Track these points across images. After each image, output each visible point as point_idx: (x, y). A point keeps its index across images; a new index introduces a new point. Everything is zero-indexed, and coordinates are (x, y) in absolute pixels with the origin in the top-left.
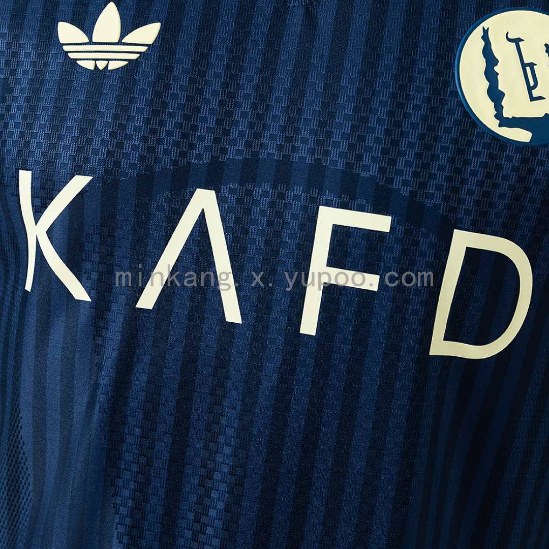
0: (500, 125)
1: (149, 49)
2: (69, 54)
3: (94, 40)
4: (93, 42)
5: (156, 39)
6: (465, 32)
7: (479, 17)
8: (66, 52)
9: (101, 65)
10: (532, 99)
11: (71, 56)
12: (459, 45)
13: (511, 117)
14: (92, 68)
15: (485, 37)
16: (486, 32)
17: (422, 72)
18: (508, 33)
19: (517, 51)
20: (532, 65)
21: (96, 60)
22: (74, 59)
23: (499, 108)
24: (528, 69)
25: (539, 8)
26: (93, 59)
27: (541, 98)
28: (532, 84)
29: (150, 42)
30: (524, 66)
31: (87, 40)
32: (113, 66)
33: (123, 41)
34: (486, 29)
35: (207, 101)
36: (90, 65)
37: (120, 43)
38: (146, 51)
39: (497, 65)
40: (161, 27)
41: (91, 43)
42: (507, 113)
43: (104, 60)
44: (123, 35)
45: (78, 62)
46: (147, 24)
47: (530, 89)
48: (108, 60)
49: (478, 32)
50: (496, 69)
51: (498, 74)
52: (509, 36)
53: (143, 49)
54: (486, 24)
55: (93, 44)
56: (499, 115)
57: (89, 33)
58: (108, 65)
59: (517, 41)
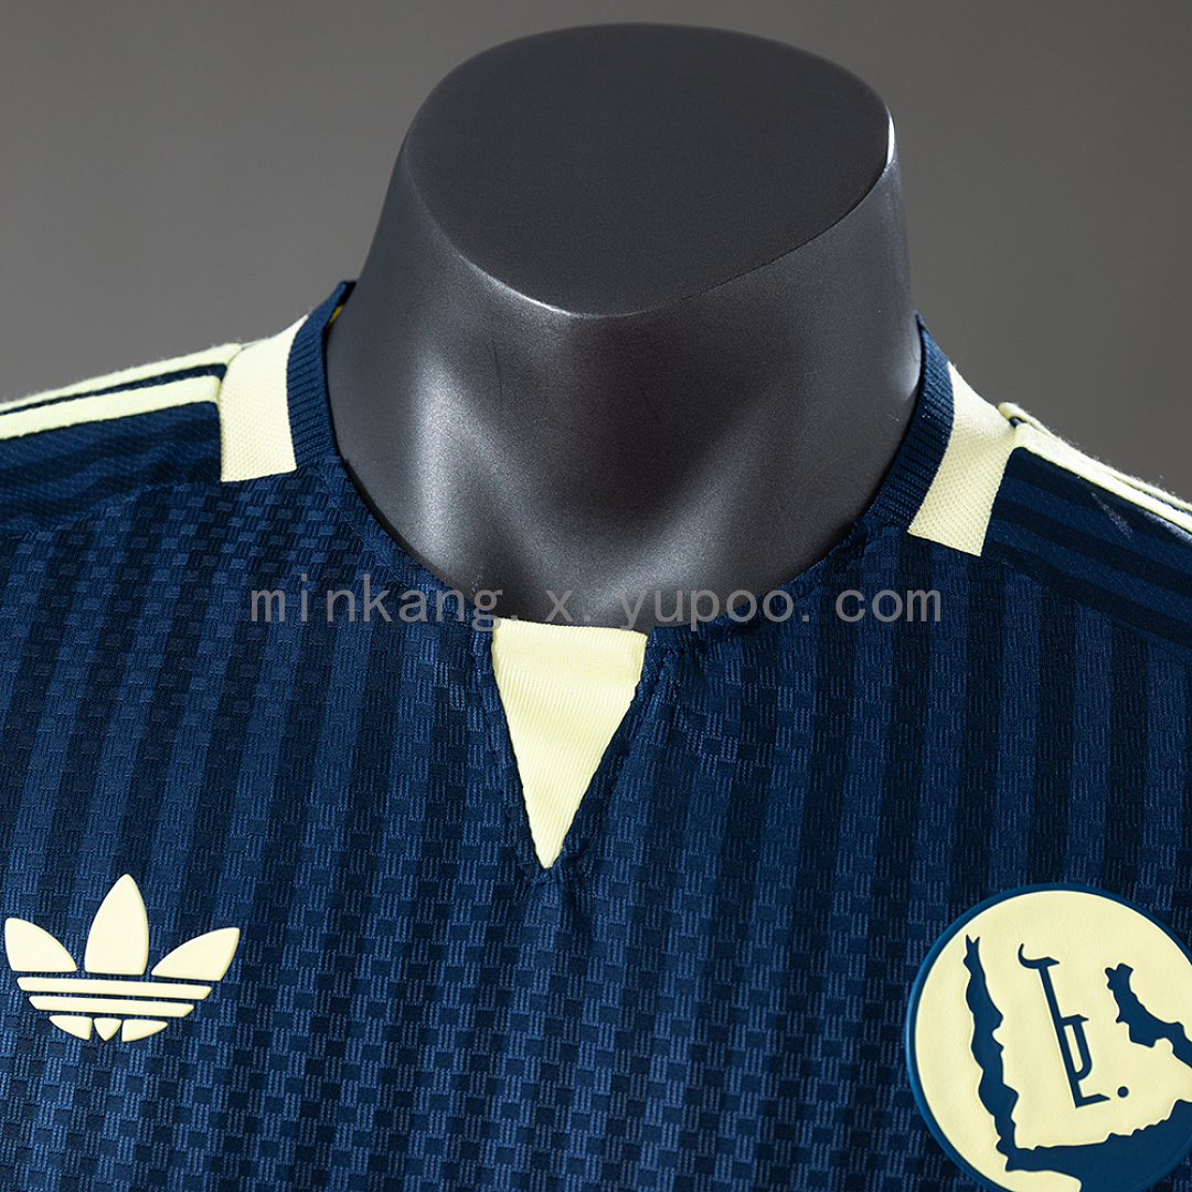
0: (1009, 1168)
1: (214, 991)
2: (33, 999)
3: (89, 968)
4: (86, 973)
5: (230, 967)
6: (927, 950)
7: (957, 912)
8: (26, 992)
9: (106, 1029)
10: (1080, 1101)
11: (38, 1003)
12: (912, 981)
13: (1033, 1148)
14: (86, 1035)
15: (972, 961)
16: (972, 947)
17: (831, 1050)
18: (1022, 946)
20: (1077, 1021)
21: (94, 1015)
22: (44, 1011)
23: (1005, 1127)
24: (1069, 1030)
25: (1092, 882)
26: (88, 1014)
27: (1099, 1098)
28: (1078, 1066)
29: (217, 973)
30: (1059, 1023)
31: (72, 967)
32: (134, 1031)
33: (154, 973)
34: (973, 941)
35: (347, 1115)
36: (80, 1028)
37: (147, 976)
38: (208, 997)
39: (998, 1026)
40: (240, 939)
41: (81, 973)
42: (1024, 1139)
43: (112, 1016)
44: (154, 958)
45: (53, 1019)
46: (208, 931)
47: (1074, 1078)
48: (122, 1017)
49: (955, 950)
50: (998, 1035)
51: (1001, 1047)
52: (1026, 955)
53: (201, 993)
54: (974, 928)
55: (86, 978)
56: (1006, 1145)
57: (78, 949)
58: (121, 1028)
59: (1043, 965)
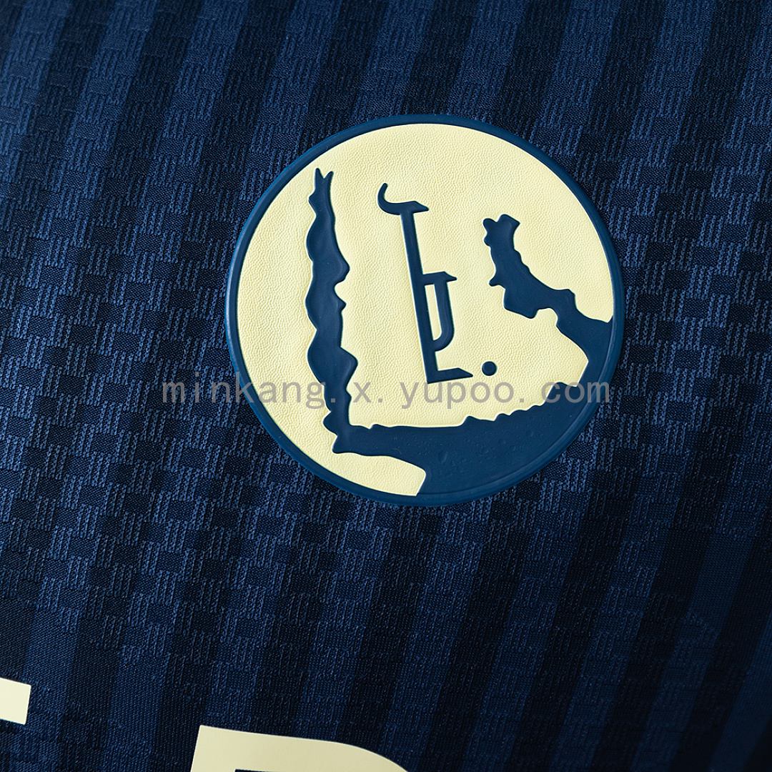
0: (338, 449)
6: (267, 182)
7: (310, 141)
10: (434, 375)
12: (243, 220)
13: (369, 427)
15: (321, 199)
16: (323, 183)
17: (137, 292)
18: (385, 186)
19: (404, 240)
20: (442, 280)
23: (337, 401)
24: (430, 291)
25: (480, 117)
27: (459, 374)
28: (437, 332)
30: (419, 280)
34: (324, 175)
39: (343, 279)
42: (360, 415)
47: (430, 347)
49: (302, 184)
50: (340, 289)
51: (343, 305)
52: (390, 197)
54: (324, 162)
56: (336, 420)
59: (408, 211)
